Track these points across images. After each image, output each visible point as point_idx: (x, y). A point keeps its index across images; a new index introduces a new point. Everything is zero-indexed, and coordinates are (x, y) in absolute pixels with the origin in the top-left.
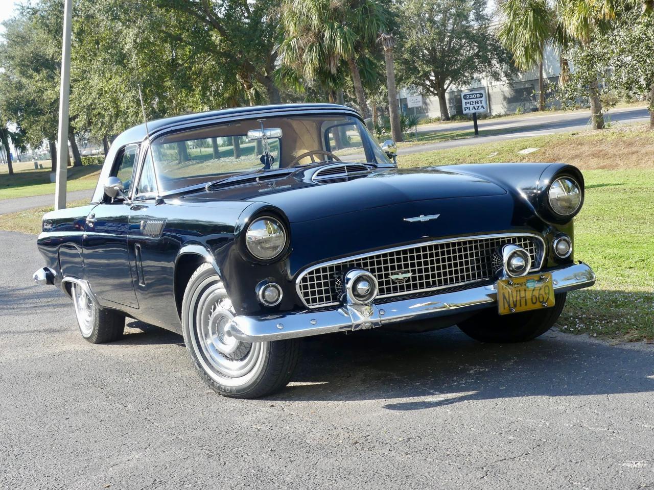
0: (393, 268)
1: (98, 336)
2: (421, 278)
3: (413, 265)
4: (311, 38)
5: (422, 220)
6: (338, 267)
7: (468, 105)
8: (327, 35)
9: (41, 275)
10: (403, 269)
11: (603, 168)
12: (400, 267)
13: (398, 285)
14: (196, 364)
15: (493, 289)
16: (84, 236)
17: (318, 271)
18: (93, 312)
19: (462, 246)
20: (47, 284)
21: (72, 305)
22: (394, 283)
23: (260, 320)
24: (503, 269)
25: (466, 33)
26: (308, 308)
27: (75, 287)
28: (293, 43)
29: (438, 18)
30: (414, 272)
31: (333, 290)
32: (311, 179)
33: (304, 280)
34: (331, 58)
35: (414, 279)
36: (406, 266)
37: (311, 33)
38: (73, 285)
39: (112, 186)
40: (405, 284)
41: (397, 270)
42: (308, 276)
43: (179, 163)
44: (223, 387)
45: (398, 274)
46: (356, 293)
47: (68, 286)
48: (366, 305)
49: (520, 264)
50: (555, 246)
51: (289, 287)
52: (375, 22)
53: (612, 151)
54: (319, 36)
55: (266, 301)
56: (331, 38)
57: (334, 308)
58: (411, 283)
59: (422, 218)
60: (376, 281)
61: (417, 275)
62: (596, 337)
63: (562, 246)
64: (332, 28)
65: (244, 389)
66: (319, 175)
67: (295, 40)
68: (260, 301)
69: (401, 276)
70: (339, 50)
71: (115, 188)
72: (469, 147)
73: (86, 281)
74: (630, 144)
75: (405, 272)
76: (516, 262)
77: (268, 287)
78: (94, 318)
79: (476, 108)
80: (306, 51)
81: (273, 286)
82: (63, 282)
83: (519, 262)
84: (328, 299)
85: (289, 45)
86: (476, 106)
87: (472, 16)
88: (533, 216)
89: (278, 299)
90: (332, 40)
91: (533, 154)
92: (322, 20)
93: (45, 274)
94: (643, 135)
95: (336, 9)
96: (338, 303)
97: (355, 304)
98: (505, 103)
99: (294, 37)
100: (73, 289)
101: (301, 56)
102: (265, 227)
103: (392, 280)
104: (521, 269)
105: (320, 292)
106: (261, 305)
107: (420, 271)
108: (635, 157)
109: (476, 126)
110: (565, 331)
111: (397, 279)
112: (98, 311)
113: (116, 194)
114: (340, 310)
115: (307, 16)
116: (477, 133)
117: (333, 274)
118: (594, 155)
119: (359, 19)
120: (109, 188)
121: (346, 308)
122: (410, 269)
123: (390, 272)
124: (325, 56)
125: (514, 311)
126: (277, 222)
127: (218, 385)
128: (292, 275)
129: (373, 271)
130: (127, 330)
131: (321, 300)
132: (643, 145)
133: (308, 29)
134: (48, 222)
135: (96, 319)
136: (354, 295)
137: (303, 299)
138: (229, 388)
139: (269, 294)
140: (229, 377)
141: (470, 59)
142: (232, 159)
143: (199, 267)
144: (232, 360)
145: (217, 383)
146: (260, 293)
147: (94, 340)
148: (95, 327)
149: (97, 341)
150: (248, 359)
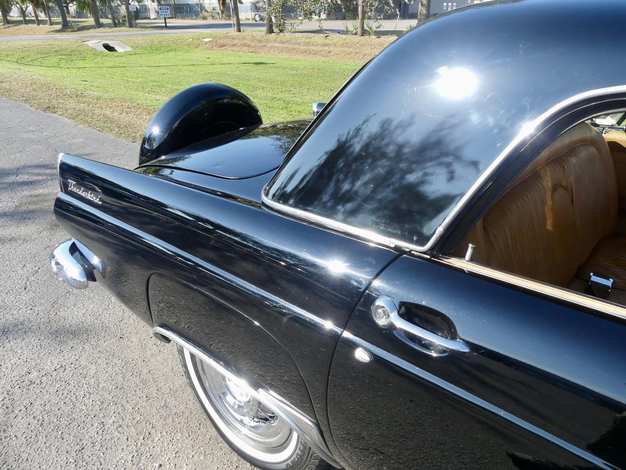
7: (162, 13)
11: (252, 52)
43: (4, 25)
53: (253, 44)
72: (176, 35)
74: (260, 41)
79: (166, 15)
91: (210, 41)
94: (265, 37)
98: (156, 14)
108: (266, 49)
109: (166, 23)
116: (166, 27)
118: (245, 45)
132: (267, 42)
142: (35, 25)
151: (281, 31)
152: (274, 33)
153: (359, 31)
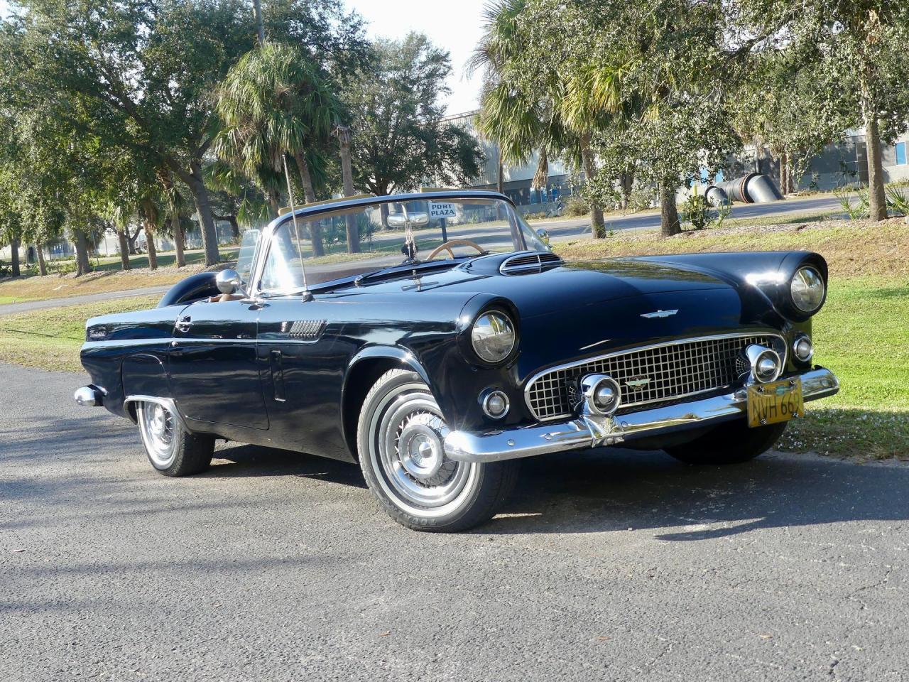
0: (629, 373)
1: (181, 467)
2: (659, 384)
3: (651, 369)
4: (252, 129)
5: (660, 316)
6: (569, 371)
7: (436, 209)
8: (271, 125)
9: (87, 394)
10: (640, 374)
12: (636, 371)
13: (635, 393)
14: (378, 493)
15: (733, 399)
16: (173, 344)
17: (547, 377)
18: (175, 439)
19: (702, 347)
20: (95, 405)
21: (136, 432)
22: (631, 390)
23: (482, 436)
24: (749, 373)
25: (411, 129)
26: (538, 421)
27: (143, 408)
28: (231, 133)
29: (380, 111)
30: (652, 377)
31: (564, 400)
32: (498, 270)
33: (533, 388)
34: (276, 153)
35: (652, 385)
36: (644, 370)
37: (252, 124)
38: (140, 405)
39: (228, 280)
40: (642, 391)
41: (633, 376)
42: (536, 383)
44: (417, 519)
45: (635, 380)
46: (598, 403)
47: (132, 407)
48: (607, 416)
49: (770, 367)
50: (795, 348)
51: (516, 396)
52: (328, 111)
54: (262, 127)
55: (491, 413)
56: (276, 129)
57: (565, 421)
58: (649, 390)
59: (660, 314)
60: (619, 387)
61: (656, 381)
62: (828, 455)
63: (804, 348)
64: (277, 118)
65: (447, 521)
66: (508, 265)
67: (232, 131)
68: (483, 411)
69: (638, 383)
70: (285, 143)
71: (232, 283)
73: (171, 398)
75: (643, 378)
76: (765, 365)
77: (493, 395)
78: (177, 446)
79: (445, 212)
80: (247, 144)
81: (499, 395)
82: (125, 403)
83: (768, 364)
84: (558, 410)
85: (225, 138)
86: (444, 210)
87: (419, 110)
88: (771, 311)
89: (504, 411)
90: (278, 133)
92: (266, 108)
93: (93, 394)
95: (283, 95)
96: (569, 415)
97: (593, 416)
99: (231, 128)
100: (140, 410)
101: (240, 151)
102: (489, 322)
103: (629, 387)
104: (770, 373)
105: (549, 402)
106: (485, 417)
107: (659, 376)
109: (445, 235)
110: (782, 450)
111: (634, 386)
112: (183, 436)
114: (571, 423)
115: (248, 103)
117: (564, 380)
119: (309, 107)
121: (582, 419)
122: (648, 374)
123: (626, 377)
124: (269, 150)
125: (765, 422)
126: (506, 318)
127: (410, 517)
128: (521, 379)
129: (614, 375)
131: (550, 411)
133: (248, 118)
134: (96, 328)
135: (180, 446)
136: (596, 405)
137: (532, 410)
138: (426, 520)
139: (495, 404)
140: (423, 507)
141: (416, 160)
143: (385, 374)
144: (429, 486)
145: (408, 514)
146: (485, 403)
147: (175, 472)
148: (178, 456)
149: (178, 473)
150: (451, 484)
151: (700, 226)
152: (680, 231)
153: (872, 209)
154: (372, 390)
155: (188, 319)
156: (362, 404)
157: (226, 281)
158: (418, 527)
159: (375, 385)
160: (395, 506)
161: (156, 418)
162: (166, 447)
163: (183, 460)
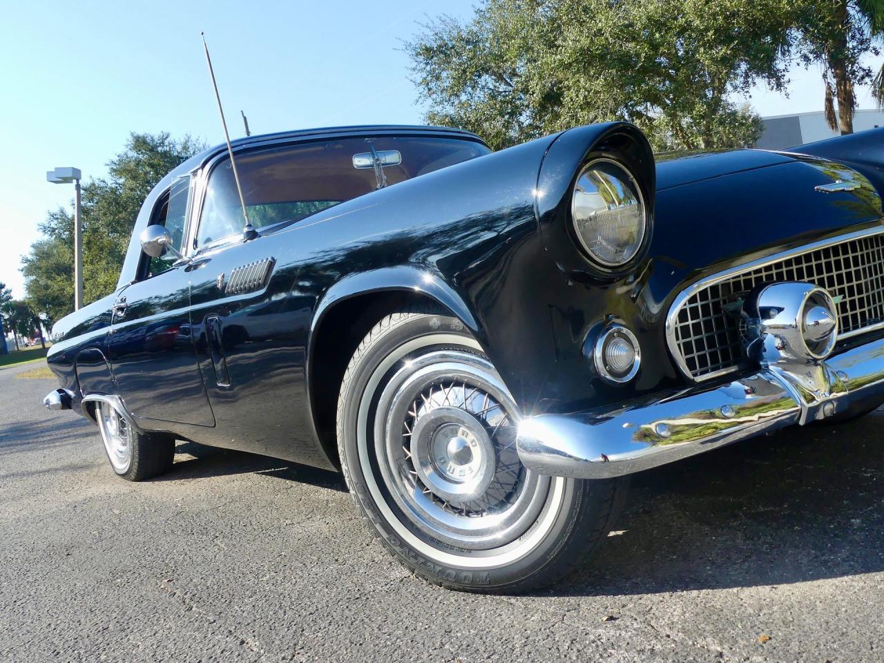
1: (138, 471)
2: (853, 305)
3: (840, 279)
9: (54, 398)
14: (378, 527)
16: (111, 332)
17: (704, 295)
18: (129, 439)
20: (63, 408)
21: (98, 433)
27: (100, 408)
33: (682, 316)
36: (831, 282)
38: (97, 405)
39: (154, 240)
42: (688, 307)
47: (91, 407)
51: (651, 335)
55: (611, 372)
61: (848, 299)
65: (513, 576)
68: (597, 373)
71: (159, 242)
73: (117, 397)
77: (611, 337)
78: (132, 447)
81: (621, 335)
82: (83, 403)
84: (715, 360)
89: (632, 366)
93: (60, 398)
96: (744, 366)
100: (98, 411)
105: (700, 345)
106: (598, 381)
107: (851, 291)
112: (136, 437)
113: (160, 251)
117: (719, 303)
120: (149, 243)
121: (765, 374)
122: (837, 287)
126: (627, 176)
127: (438, 569)
128: (657, 304)
130: (180, 457)
131: (704, 362)
135: (134, 448)
136: (806, 342)
137: (681, 360)
138: (470, 575)
139: (617, 354)
143: (378, 325)
144: (468, 513)
145: (436, 563)
146: (598, 353)
147: (133, 477)
148: (133, 458)
149: (136, 477)
150: (512, 509)
154: (356, 354)
155: (123, 300)
156: (341, 379)
157: (152, 241)
158: (456, 586)
159: (361, 346)
160: (411, 549)
161: (112, 419)
162: (123, 448)
163: (139, 463)
